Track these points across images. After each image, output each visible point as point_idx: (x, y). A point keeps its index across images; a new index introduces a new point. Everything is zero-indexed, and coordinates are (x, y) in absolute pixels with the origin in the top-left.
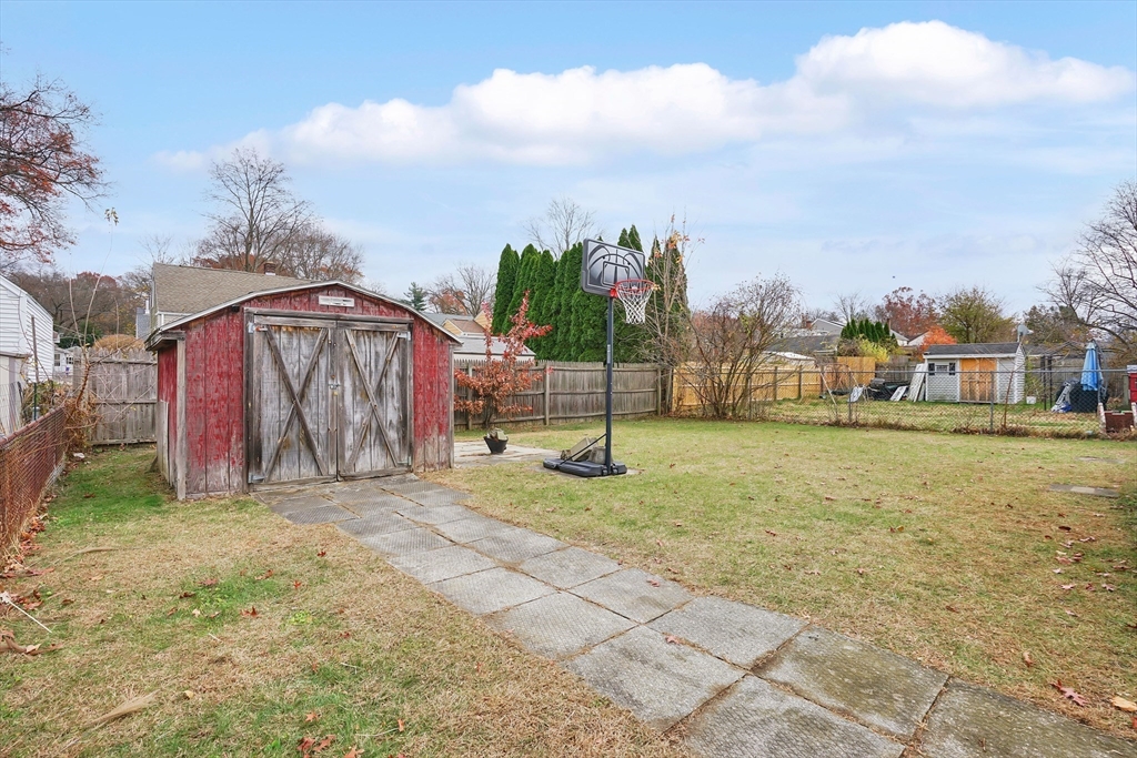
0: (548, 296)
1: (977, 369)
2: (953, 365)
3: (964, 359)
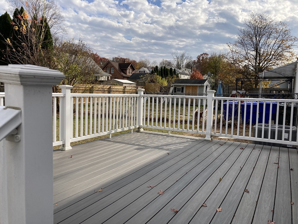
1: (191, 90)
2: (183, 88)
3: (186, 86)
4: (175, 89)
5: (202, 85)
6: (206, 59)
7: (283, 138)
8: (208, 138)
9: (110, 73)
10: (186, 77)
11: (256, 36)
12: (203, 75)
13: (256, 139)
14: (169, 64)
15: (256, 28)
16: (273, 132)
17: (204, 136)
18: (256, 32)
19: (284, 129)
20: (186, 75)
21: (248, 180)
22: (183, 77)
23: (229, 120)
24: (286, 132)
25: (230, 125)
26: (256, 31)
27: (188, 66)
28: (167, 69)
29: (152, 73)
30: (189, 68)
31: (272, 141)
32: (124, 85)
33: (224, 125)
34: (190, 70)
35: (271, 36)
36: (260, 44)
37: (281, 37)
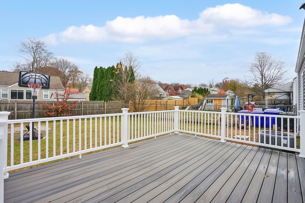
0: (102, 81)
1: (218, 102)
2: (212, 101)
3: (214, 99)
4: (207, 101)
5: (225, 98)
6: (228, 81)
7: (282, 145)
8: (223, 141)
9: (168, 92)
10: (216, 93)
11: (261, 66)
12: (226, 91)
13: (259, 144)
14: (205, 85)
15: (261, 61)
16: (273, 139)
17: (220, 139)
18: (261, 64)
19: (282, 137)
20: (216, 91)
21: (248, 187)
22: (214, 93)
23: (242, 124)
24: (284, 139)
25: (243, 128)
26: (261, 62)
27: (217, 86)
28: (202, 89)
29: (193, 91)
30: (217, 87)
31: (273, 146)
32: (176, 99)
33: (238, 127)
34: (218, 88)
35: (272, 65)
36: (264, 71)
37: (279, 65)
